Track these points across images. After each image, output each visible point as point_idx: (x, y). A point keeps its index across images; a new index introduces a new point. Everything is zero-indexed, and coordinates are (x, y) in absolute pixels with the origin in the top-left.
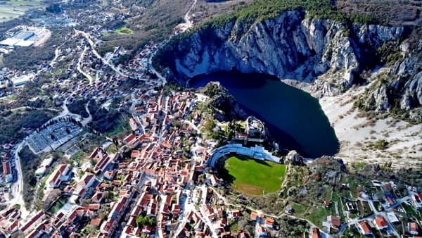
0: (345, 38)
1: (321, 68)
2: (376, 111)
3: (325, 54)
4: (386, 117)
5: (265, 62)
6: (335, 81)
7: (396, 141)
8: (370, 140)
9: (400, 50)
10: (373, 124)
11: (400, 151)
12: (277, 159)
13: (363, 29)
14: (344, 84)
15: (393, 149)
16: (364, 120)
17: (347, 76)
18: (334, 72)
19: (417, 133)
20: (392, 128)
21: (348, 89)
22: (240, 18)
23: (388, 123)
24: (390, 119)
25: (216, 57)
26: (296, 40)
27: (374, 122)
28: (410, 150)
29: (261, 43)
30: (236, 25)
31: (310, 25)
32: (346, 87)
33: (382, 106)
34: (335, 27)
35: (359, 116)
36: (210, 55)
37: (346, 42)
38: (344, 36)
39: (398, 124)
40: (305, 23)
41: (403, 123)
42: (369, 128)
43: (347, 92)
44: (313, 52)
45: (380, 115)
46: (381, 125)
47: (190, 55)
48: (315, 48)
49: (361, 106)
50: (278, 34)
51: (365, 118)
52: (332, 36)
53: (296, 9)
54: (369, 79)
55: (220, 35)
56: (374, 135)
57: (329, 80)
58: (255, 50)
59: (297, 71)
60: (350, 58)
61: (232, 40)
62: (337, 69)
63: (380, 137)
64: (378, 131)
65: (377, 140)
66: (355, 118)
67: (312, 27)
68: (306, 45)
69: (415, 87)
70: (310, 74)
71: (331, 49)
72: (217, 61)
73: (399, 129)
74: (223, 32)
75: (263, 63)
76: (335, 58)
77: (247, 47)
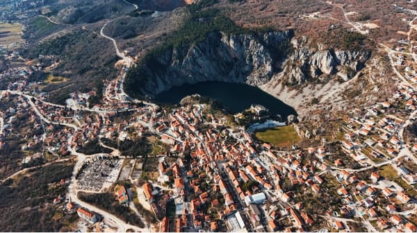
0: (259, 44)
1: (247, 68)
2: (299, 83)
3: (248, 58)
4: (307, 85)
5: (205, 74)
6: (261, 74)
7: (321, 96)
8: (305, 101)
9: (292, 45)
10: (301, 92)
11: (328, 100)
12: (284, 124)
13: (266, 37)
14: (268, 74)
15: (322, 101)
16: (294, 92)
17: (269, 68)
18: (258, 68)
19: (330, 88)
20: (314, 91)
21: (272, 76)
22: (175, 45)
23: (310, 88)
24: (310, 86)
25: (167, 79)
26: (221, 53)
27: (301, 90)
28: (333, 98)
29: (200, 61)
30: (175, 52)
31: (229, 40)
32: (270, 76)
33: (302, 80)
34: (248, 39)
35: (290, 90)
36: (162, 79)
37: (260, 47)
38: (257, 43)
39: (316, 87)
40: (224, 39)
41: (319, 86)
42: (300, 95)
43: (272, 79)
44: (236, 59)
45: (302, 86)
46: (306, 91)
47: (149, 82)
48: (237, 56)
49: (287, 84)
50: (210, 51)
51: (294, 90)
52: (248, 45)
53: (213, 32)
54: (282, 67)
55: (162, 62)
56: (306, 98)
57: (257, 74)
58: (196, 67)
59: (230, 75)
60: (266, 56)
61: (176, 64)
62: (259, 66)
63: (310, 98)
64: (307, 95)
65: (310, 100)
66: (288, 92)
67: (232, 42)
68: (230, 55)
69: (316, 63)
70: (240, 74)
71: (250, 54)
72: (169, 83)
73: (318, 89)
74: (165, 59)
75: (204, 75)
76: (255, 59)
77: (190, 66)
